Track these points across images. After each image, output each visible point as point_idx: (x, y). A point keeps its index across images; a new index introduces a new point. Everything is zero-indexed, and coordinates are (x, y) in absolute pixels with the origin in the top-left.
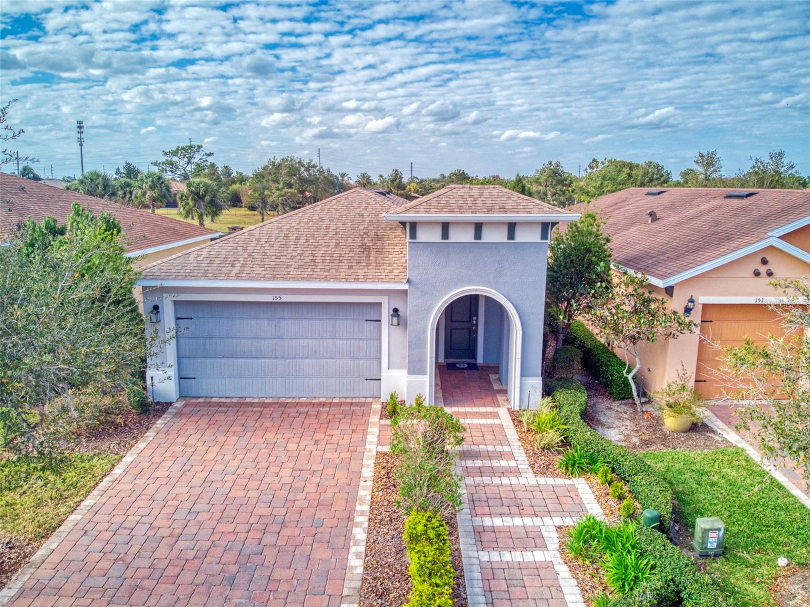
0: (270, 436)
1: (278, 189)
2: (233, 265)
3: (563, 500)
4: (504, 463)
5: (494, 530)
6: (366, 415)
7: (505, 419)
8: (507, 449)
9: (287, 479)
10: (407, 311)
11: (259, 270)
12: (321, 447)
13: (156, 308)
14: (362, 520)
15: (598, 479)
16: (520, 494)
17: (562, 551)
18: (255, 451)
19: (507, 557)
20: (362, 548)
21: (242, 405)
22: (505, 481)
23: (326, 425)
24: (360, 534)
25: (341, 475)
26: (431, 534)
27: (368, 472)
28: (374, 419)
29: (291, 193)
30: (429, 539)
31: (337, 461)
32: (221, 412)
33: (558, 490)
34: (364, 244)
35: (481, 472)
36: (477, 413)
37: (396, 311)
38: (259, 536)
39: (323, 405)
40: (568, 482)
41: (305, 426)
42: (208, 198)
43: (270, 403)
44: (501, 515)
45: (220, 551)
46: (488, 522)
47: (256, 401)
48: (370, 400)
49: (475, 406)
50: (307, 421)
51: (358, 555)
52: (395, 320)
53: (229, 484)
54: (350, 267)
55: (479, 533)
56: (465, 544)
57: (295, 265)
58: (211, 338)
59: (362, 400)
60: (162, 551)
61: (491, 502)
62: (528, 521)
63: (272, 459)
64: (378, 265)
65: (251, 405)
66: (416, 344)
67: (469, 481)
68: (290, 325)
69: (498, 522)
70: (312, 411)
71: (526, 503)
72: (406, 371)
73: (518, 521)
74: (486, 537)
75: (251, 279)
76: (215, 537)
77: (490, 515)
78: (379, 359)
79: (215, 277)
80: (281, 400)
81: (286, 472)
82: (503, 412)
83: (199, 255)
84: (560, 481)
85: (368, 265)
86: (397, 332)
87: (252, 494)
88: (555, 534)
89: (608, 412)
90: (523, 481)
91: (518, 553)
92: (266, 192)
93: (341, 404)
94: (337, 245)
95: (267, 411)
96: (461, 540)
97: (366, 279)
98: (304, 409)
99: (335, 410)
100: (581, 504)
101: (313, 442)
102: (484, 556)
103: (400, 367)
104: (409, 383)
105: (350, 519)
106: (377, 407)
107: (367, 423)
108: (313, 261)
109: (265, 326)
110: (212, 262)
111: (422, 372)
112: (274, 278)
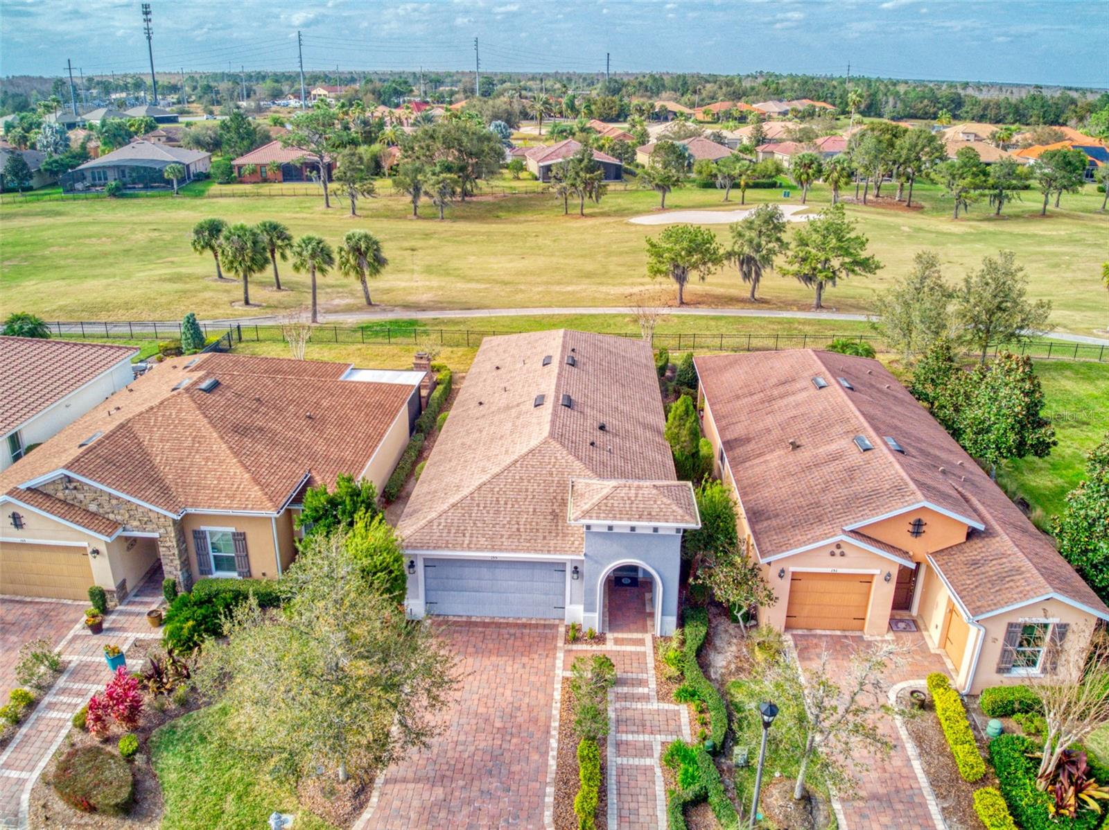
0: (493, 658)
1: (434, 174)
2: (464, 536)
3: (670, 722)
4: (641, 690)
5: (627, 743)
6: (555, 638)
7: (648, 648)
8: (645, 676)
9: (511, 699)
10: (585, 569)
11: (482, 540)
12: (527, 669)
13: (412, 562)
14: (554, 733)
15: (693, 707)
16: (646, 717)
17: (661, 760)
18: (486, 672)
19: (631, 761)
20: (555, 753)
21: (470, 624)
22: (639, 706)
23: (528, 649)
24: (554, 743)
25: (541, 696)
26: (591, 755)
27: (557, 695)
28: (560, 643)
29: (451, 179)
30: (590, 759)
31: (539, 684)
32: (457, 632)
33: (669, 715)
34: (554, 511)
35: (625, 697)
36: (631, 639)
37: (576, 568)
38: (499, 743)
39: (524, 626)
40: (677, 708)
41: (515, 649)
42: (370, 254)
43: (488, 623)
44: (633, 732)
45: (480, 753)
46: (624, 737)
47: (479, 620)
48: (557, 622)
49: (630, 631)
50: (516, 644)
51: (553, 757)
52: (575, 576)
53: (476, 702)
54: (544, 538)
55: (618, 744)
56: (610, 751)
57: (506, 534)
58: (447, 578)
59: (551, 622)
60: (450, 754)
61: (628, 722)
62: (647, 737)
63: (498, 680)
64: (565, 535)
65: (476, 624)
66: (590, 593)
67: (618, 705)
68: (500, 573)
69: (630, 737)
70: (518, 632)
71: (648, 723)
72: (582, 607)
73: (641, 737)
74: (623, 748)
75: (478, 549)
76: (477, 743)
77: (626, 732)
78: (564, 595)
79: (454, 548)
80: (496, 620)
81: (508, 693)
82: (648, 637)
83: (440, 524)
84: (672, 707)
85: (557, 535)
86: (576, 582)
87: (491, 711)
88: (659, 747)
89: (723, 635)
90: (650, 707)
91: (637, 759)
92: (420, 177)
93: (537, 626)
94: (534, 510)
95: (488, 631)
96: (608, 749)
97: (556, 551)
98: (512, 631)
99: (534, 632)
100: (680, 726)
101: (521, 666)
102: (619, 760)
103: (578, 603)
104: (584, 618)
105: (548, 732)
106: (562, 630)
107: (555, 648)
108: (518, 530)
109: (484, 571)
110: (449, 532)
111: (593, 611)
112: (493, 549)
